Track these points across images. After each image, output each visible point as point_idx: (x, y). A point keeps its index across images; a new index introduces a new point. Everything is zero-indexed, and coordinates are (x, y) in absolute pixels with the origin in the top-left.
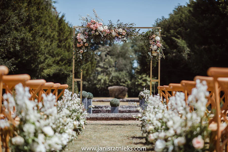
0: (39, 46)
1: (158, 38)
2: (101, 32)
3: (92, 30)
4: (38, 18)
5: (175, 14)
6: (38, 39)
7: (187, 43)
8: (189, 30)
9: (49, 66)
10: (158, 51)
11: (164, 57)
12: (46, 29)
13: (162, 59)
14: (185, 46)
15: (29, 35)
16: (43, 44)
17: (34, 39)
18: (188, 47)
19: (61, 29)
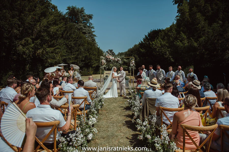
0: (91, 58)
1: (133, 62)
2: (111, 59)
3: (108, 58)
4: (91, 49)
5: (134, 47)
6: (91, 55)
7: (138, 56)
8: (138, 52)
9: (95, 64)
10: (133, 67)
11: (136, 69)
12: (94, 52)
13: (135, 69)
14: (138, 57)
15: (88, 54)
16: (93, 57)
17: (90, 55)
18: (139, 58)
19: (99, 52)
